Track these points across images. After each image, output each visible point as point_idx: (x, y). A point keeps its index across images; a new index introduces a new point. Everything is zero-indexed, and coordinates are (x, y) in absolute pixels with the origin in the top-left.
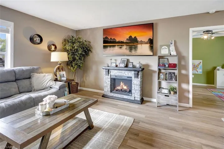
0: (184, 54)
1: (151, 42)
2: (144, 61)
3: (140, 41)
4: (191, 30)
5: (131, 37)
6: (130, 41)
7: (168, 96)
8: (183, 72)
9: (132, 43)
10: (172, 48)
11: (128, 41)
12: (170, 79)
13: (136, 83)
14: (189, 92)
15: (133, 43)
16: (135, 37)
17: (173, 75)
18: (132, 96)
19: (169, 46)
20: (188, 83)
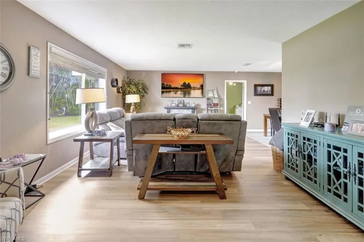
0: (222, 97)
1: (202, 87)
2: (197, 101)
3: (193, 87)
4: (226, 81)
5: (185, 83)
6: (184, 87)
8: (222, 109)
10: (215, 92)
11: (182, 87)
15: (187, 89)
16: (189, 83)
19: (213, 91)
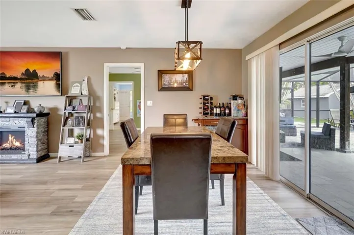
0: (99, 94)
1: (58, 78)
3: (41, 76)
4: (106, 65)
5: (28, 70)
6: (27, 76)
7: (73, 146)
9: (30, 79)
10: (85, 85)
11: (24, 77)
12: (78, 124)
13: (32, 134)
14: (103, 137)
15: (32, 80)
16: (34, 71)
17: (81, 119)
18: (24, 154)
19: (81, 84)
20: (102, 127)
